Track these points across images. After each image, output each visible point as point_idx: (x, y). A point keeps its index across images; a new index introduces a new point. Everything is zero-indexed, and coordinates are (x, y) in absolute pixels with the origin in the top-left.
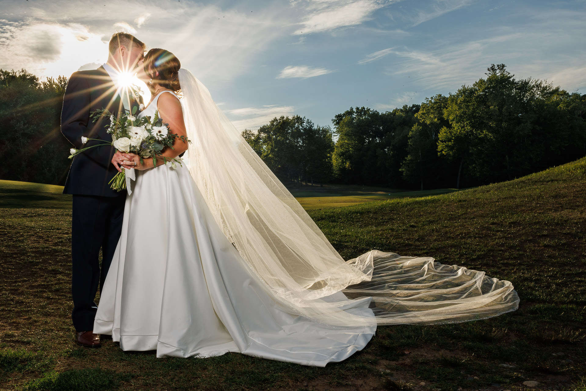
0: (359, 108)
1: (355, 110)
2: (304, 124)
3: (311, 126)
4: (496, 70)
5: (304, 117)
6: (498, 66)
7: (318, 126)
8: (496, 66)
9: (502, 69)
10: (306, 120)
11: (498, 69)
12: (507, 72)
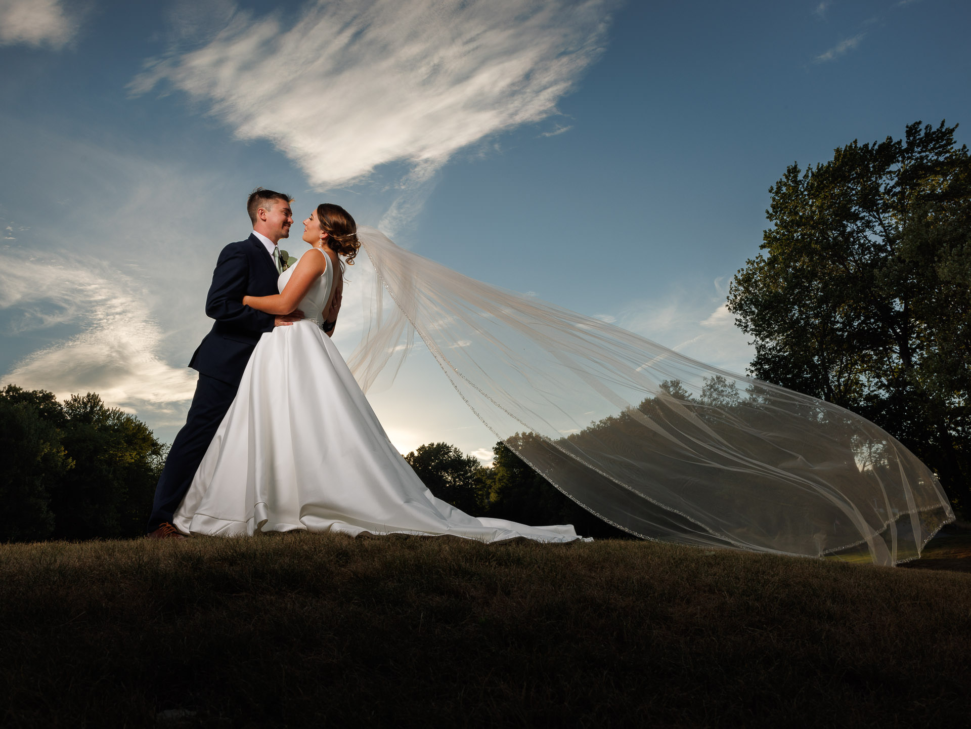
0: (526, 433)
1: (521, 436)
2: (451, 453)
3: (459, 456)
4: (669, 387)
5: (452, 446)
6: (672, 382)
7: (467, 456)
8: (670, 383)
9: (677, 386)
10: (453, 449)
11: (672, 386)
12: (683, 390)
